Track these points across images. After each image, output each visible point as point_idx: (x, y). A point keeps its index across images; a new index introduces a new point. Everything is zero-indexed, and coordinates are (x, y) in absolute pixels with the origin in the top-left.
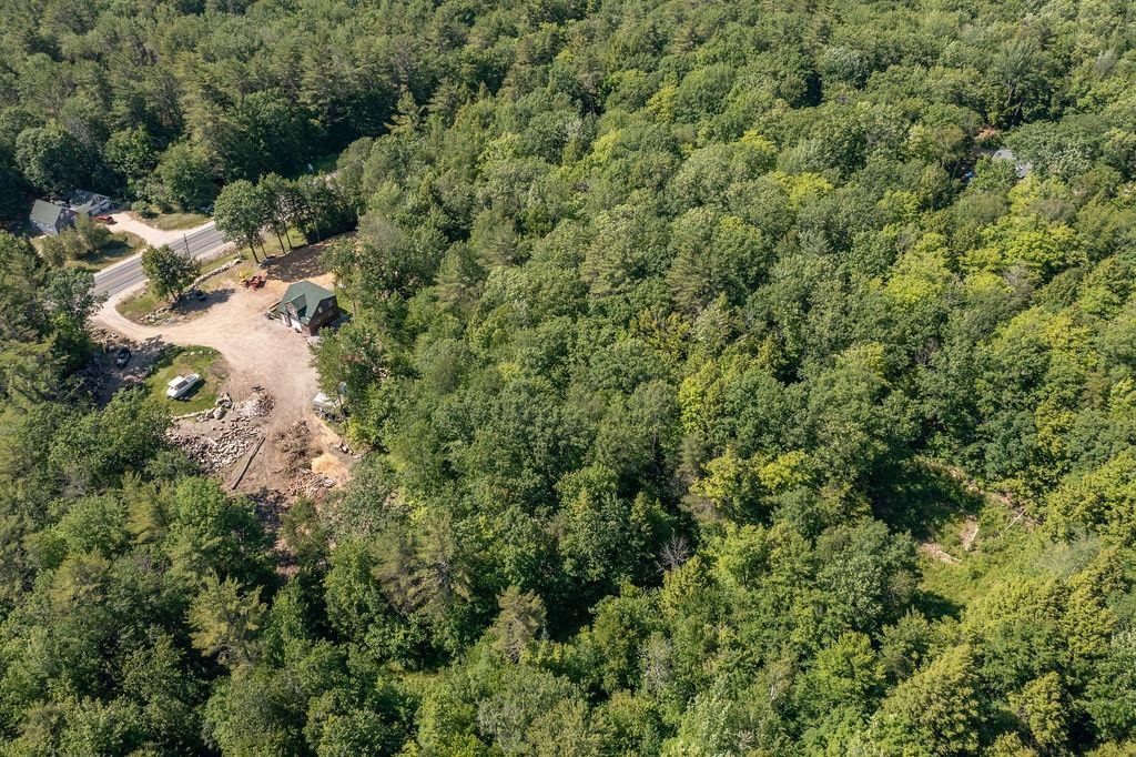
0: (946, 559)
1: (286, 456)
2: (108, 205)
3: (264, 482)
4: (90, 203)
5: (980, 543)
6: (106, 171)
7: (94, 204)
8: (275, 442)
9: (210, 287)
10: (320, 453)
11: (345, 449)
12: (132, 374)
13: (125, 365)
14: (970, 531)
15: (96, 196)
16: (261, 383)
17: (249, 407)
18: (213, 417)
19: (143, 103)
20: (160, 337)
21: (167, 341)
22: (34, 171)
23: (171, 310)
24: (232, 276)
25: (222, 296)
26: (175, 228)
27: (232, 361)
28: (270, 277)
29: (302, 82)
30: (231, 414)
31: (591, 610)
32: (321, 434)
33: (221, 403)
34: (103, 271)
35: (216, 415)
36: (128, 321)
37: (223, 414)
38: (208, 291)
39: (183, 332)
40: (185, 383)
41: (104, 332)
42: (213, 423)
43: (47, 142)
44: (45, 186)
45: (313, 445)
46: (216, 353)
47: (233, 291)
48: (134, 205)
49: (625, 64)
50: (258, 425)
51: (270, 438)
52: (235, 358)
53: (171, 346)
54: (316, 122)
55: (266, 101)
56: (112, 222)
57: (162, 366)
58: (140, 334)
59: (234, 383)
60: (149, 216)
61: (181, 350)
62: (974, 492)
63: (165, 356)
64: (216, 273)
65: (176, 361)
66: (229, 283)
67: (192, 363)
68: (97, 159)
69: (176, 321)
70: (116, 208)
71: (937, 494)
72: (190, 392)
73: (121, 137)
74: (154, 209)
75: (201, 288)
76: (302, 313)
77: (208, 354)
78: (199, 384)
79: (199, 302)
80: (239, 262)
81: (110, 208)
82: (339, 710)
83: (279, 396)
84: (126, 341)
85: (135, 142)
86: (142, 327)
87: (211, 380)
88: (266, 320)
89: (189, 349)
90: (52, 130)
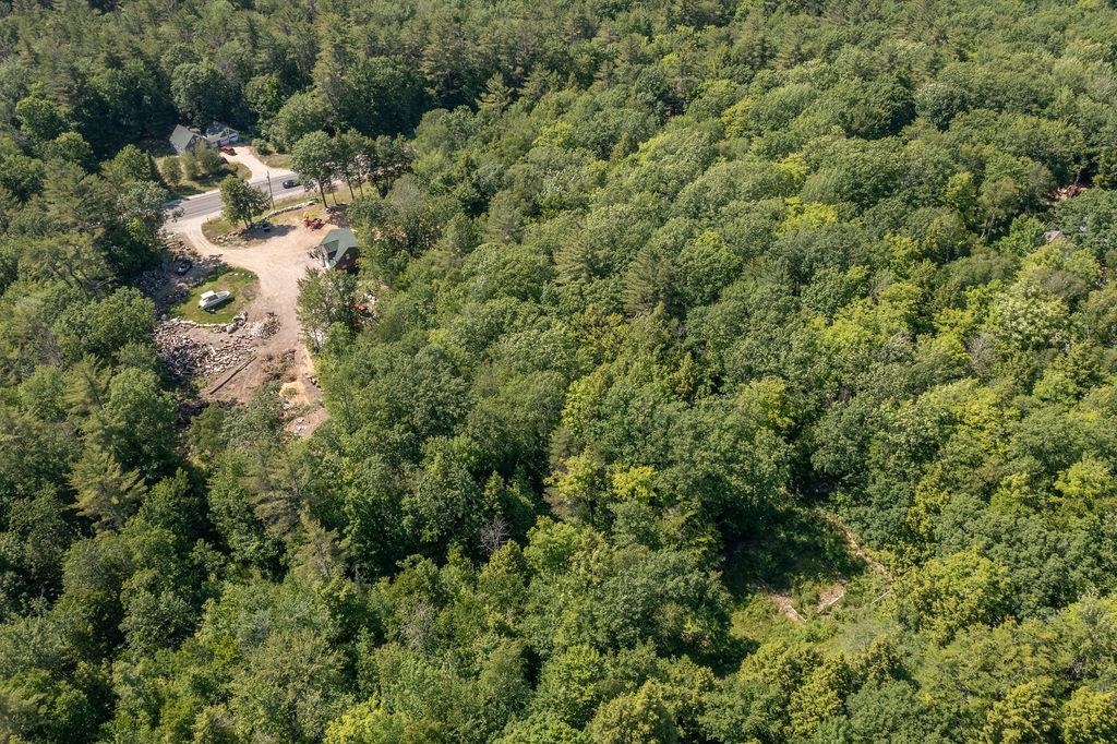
0: (793, 615)
1: (265, 375)
2: (236, 139)
3: (236, 394)
4: (221, 134)
5: (838, 609)
6: (244, 110)
7: (224, 135)
8: (262, 362)
9: (280, 221)
10: (293, 379)
11: (314, 380)
12: (186, 282)
13: (183, 274)
14: (834, 595)
15: (227, 129)
16: (277, 311)
17: (255, 329)
18: (225, 331)
19: (284, 53)
20: (220, 255)
21: (223, 260)
22: (181, 101)
23: (240, 235)
24: (300, 215)
25: (283, 231)
26: (280, 166)
27: (263, 286)
28: (330, 221)
29: (425, 53)
30: (240, 332)
31: (398, 563)
32: (303, 363)
33: (237, 320)
34: (207, 193)
35: (228, 328)
36: (204, 238)
37: (234, 330)
38: (275, 225)
39: (238, 256)
40: (215, 297)
41: (181, 244)
42: (224, 336)
43: (195, 77)
44: (189, 114)
45: (291, 372)
46: (255, 278)
47: (295, 228)
48: (254, 141)
49: (722, 72)
50: (257, 346)
51: (260, 358)
52: (268, 284)
53: (225, 264)
54: (432, 92)
55: (385, 65)
56: (233, 153)
57: (210, 281)
58: (207, 250)
59: (257, 306)
60: (264, 153)
61: (231, 270)
62: (859, 558)
63: (217, 270)
64: (288, 210)
65: (221, 278)
66: (295, 220)
67: (232, 281)
68: (239, 96)
69: (239, 245)
70: (242, 142)
71: (818, 550)
72: (218, 306)
73: (259, 81)
74: (270, 147)
75: (271, 221)
76: (331, 255)
77: (249, 277)
78: (228, 301)
79: (264, 231)
80: (311, 204)
81: (238, 141)
82: (153, 587)
83: (285, 324)
84: (194, 254)
85: (266, 86)
86: (210, 245)
87: (240, 299)
88: (307, 257)
89: (237, 270)
90: (203, 68)
